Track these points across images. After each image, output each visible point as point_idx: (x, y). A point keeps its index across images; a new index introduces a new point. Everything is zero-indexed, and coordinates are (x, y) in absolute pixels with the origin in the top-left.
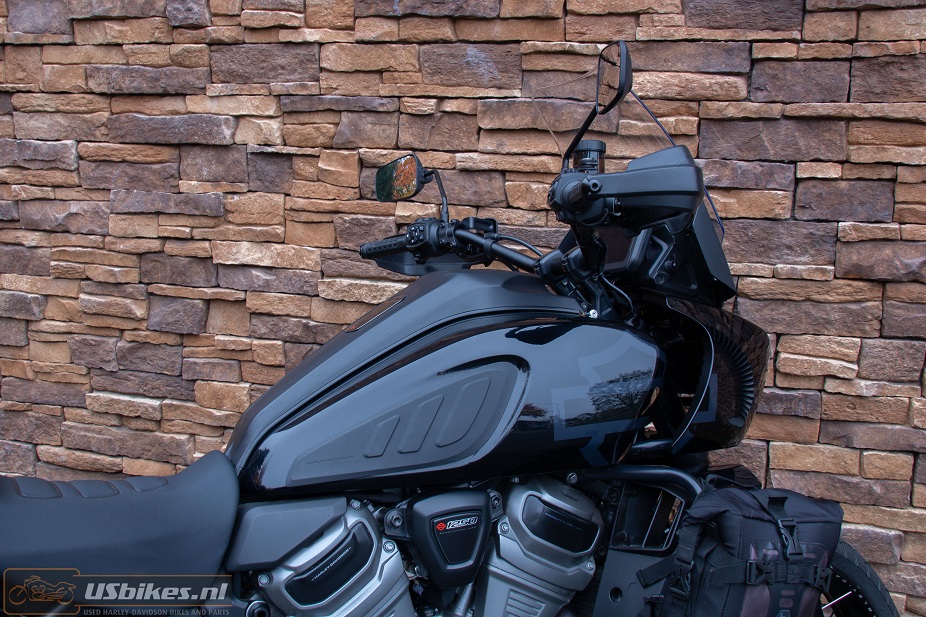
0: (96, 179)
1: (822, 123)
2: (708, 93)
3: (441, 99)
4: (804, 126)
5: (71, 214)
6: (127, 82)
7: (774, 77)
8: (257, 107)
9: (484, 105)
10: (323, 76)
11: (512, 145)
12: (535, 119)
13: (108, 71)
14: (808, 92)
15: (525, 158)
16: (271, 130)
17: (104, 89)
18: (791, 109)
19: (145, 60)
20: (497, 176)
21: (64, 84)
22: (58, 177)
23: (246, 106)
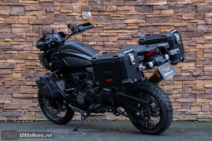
0: (30, 40)
1: (156, 26)
2: (140, 22)
3: (97, 24)
4: (154, 27)
5: (24, 47)
6: (38, 22)
7: (149, 20)
8: (64, 26)
9: (104, 25)
10: (76, 21)
11: (109, 31)
12: (113, 27)
13: (34, 20)
14: (154, 22)
15: (111, 33)
16: (66, 30)
17: (33, 23)
18: (152, 24)
19: (41, 18)
20: (107, 37)
21: (24, 22)
22: (22, 40)
23: (61, 26)
